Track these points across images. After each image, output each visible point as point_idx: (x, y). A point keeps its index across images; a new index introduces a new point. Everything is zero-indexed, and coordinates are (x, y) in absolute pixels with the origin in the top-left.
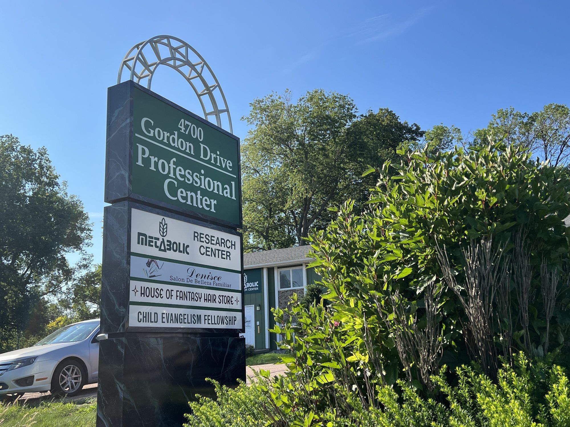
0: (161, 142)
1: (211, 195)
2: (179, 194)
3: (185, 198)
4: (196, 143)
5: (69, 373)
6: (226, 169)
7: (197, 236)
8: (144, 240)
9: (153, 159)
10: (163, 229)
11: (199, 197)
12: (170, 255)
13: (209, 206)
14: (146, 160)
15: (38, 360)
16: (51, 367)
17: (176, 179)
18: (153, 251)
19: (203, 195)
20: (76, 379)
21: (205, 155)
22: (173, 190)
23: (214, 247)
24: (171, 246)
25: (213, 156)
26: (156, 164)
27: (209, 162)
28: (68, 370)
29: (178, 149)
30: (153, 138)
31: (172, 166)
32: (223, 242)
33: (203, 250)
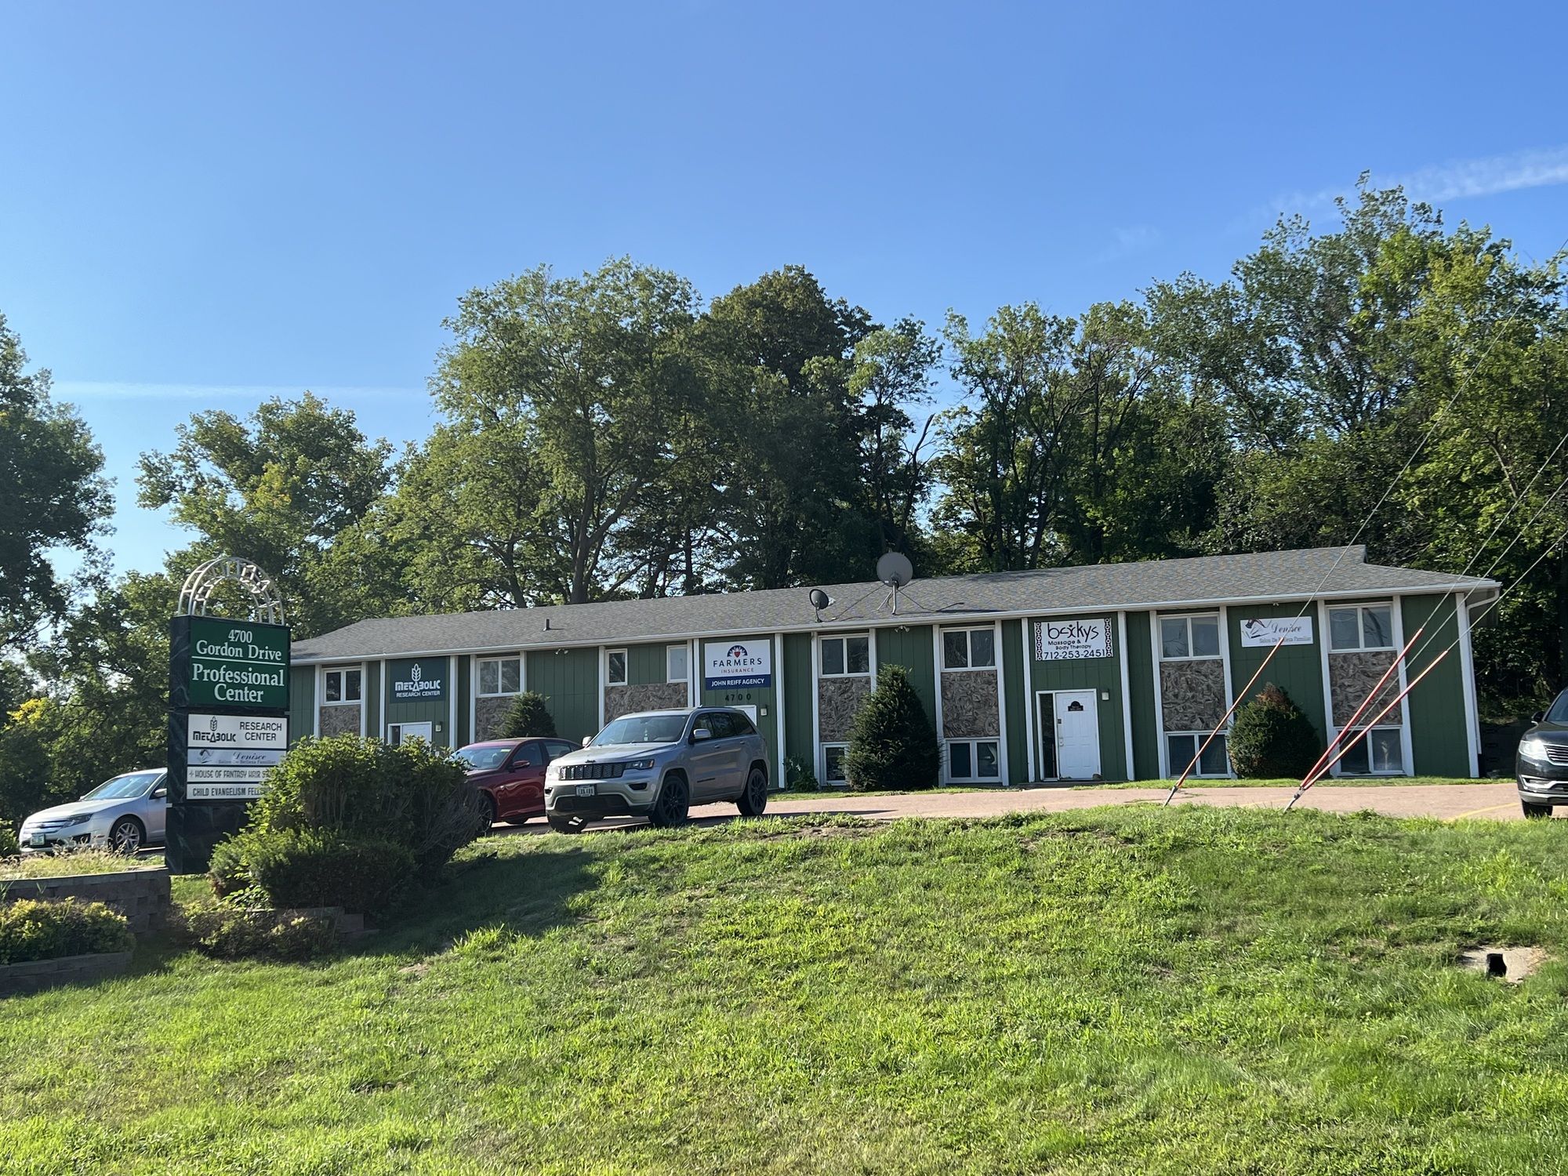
0: (214, 656)
1: (257, 688)
2: (228, 694)
3: (233, 696)
4: (245, 646)
5: (126, 832)
6: (275, 660)
7: (242, 725)
8: (198, 735)
9: (206, 672)
10: (214, 724)
11: (246, 692)
12: (219, 744)
13: (256, 698)
14: (201, 675)
15: (94, 817)
16: (108, 824)
17: (226, 682)
18: (206, 744)
19: (249, 690)
20: (133, 837)
21: (253, 653)
22: (222, 692)
23: (259, 732)
24: (220, 737)
25: (262, 652)
26: (209, 674)
27: (257, 659)
28: (125, 828)
29: (228, 657)
30: (207, 655)
31: (222, 672)
32: (269, 726)
33: (249, 736)
